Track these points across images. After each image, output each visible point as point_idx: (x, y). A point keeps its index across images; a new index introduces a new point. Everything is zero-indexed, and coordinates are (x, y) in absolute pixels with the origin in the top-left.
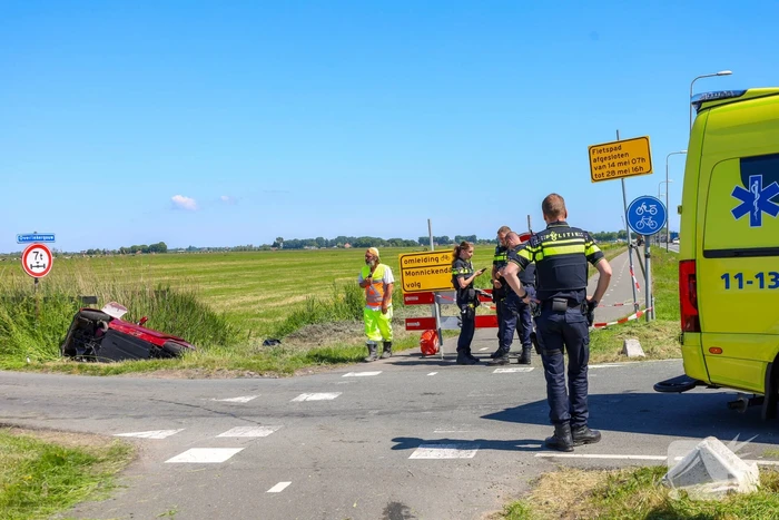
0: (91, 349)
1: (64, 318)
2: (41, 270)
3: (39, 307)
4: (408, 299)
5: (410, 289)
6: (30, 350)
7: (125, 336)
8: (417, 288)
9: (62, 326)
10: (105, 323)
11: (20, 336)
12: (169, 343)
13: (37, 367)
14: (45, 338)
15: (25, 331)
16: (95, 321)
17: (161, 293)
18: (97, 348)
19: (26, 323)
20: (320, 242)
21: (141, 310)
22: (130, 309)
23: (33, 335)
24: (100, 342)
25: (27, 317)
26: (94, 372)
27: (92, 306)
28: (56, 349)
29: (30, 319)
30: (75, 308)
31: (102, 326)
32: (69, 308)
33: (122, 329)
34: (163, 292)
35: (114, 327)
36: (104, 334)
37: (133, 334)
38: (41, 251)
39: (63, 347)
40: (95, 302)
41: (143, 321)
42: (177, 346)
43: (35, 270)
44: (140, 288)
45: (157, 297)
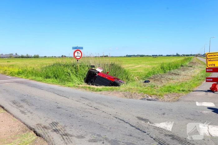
0: (93, 81)
1: (85, 71)
2: (79, 57)
3: (78, 68)
4: (207, 70)
5: (210, 66)
6: (76, 81)
7: (102, 78)
8: (213, 66)
9: (85, 74)
10: (97, 73)
11: (73, 76)
12: (116, 81)
13: (77, 87)
14: (80, 77)
15: (74, 75)
16: (94, 73)
17: (112, 65)
18: (94, 81)
19: (75, 73)
20: (134, 56)
21: (107, 69)
22: (104, 69)
23: (77, 76)
24: (95, 79)
25: (75, 71)
26: (93, 90)
27: (93, 68)
28: (83, 81)
29: (76, 72)
30: (89, 68)
31: (96, 74)
32: (87, 69)
33: (101, 76)
34: (113, 65)
35: (99, 75)
36: (96, 77)
37: (105, 77)
38: (79, 52)
39: (85, 80)
40: (94, 67)
41: (108, 73)
42: (118, 82)
43: (77, 57)
44: (106, 63)
45: (111, 66)
